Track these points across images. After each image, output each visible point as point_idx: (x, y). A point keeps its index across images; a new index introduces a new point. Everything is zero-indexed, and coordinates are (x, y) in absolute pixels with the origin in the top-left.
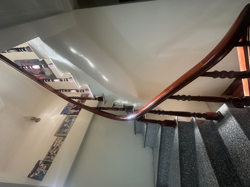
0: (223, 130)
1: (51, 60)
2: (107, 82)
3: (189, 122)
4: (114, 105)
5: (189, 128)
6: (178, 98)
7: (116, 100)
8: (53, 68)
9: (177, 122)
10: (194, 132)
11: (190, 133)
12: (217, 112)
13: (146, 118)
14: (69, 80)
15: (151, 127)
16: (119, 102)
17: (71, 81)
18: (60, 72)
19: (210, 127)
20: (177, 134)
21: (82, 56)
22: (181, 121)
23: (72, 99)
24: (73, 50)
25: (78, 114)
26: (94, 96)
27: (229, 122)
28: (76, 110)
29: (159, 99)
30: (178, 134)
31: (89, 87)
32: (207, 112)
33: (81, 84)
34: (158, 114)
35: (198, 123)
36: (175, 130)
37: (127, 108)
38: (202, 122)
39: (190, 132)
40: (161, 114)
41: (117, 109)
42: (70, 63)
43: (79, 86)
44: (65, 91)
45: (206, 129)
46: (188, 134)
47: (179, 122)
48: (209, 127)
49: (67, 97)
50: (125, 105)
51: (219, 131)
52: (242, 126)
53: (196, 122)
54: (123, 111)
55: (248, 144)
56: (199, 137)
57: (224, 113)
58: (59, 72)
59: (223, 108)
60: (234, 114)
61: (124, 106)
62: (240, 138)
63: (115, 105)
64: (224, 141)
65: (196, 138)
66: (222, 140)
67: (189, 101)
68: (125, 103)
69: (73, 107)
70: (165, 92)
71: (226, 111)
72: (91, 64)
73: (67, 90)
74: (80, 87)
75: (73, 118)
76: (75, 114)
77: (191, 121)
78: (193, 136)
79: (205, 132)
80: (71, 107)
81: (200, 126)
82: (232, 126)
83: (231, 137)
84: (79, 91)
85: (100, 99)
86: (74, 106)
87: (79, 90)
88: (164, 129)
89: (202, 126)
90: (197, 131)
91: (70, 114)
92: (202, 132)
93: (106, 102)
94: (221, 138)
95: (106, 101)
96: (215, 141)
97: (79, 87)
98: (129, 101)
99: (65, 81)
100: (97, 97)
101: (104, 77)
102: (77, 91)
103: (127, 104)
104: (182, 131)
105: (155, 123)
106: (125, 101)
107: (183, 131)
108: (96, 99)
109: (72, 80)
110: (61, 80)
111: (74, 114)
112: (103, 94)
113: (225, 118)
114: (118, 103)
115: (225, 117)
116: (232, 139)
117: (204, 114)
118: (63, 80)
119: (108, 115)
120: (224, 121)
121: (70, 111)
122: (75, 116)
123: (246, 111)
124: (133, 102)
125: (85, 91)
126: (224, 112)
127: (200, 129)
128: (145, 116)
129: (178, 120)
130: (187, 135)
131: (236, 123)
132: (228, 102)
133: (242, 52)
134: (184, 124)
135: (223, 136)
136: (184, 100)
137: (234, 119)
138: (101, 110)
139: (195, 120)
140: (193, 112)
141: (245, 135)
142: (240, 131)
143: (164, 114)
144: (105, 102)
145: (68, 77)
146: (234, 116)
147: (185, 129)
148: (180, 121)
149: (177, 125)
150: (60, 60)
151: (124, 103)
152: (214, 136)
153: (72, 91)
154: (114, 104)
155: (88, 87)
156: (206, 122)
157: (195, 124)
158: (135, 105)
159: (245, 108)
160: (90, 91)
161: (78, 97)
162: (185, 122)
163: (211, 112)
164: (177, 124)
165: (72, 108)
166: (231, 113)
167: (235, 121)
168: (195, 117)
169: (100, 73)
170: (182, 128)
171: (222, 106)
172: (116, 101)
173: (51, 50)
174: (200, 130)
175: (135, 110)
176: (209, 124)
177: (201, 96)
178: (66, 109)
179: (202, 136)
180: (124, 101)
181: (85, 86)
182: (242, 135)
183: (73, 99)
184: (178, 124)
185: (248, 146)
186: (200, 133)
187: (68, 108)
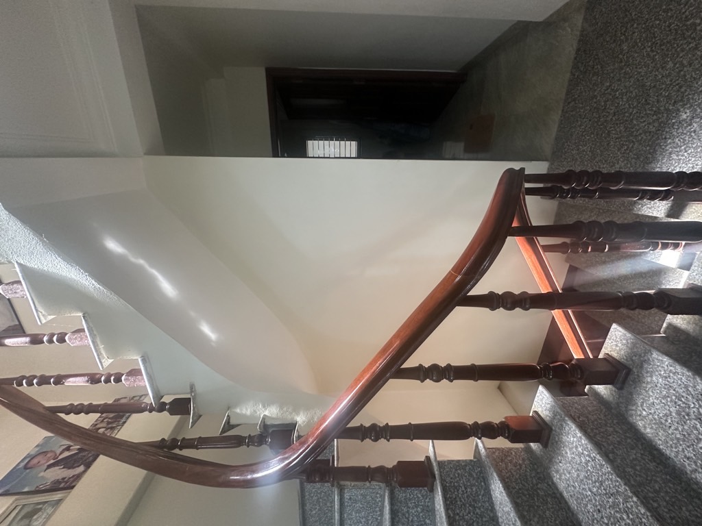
0: (565, 475)
1: (18, 269)
2: (213, 344)
3: (471, 460)
4: (229, 426)
5: (474, 485)
6: (421, 373)
7: (236, 406)
8: (17, 295)
9: (434, 464)
10: (490, 497)
11: (479, 502)
12: (531, 415)
13: (337, 464)
14: (70, 339)
15: (356, 501)
16: (248, 413)
17: (77, 343)
18: (40, 309)
19: (528, 470)
20: (443, 514)
21: (141, 262)
22: (446, 459)
23: (62, 415)
24: (113, 245)
25: (73, 487)
26: (158, 396)
27: (568, 442)
28: (69, 468)
29: (367, 380)
30: (446, 515)
31: (144, 361)
32: (506, 418)
33: (113, 350)
34: (370, 438)
35: (495, 460)
36: (434, 498)
37: (273, 431)
38: (505, 453)
39: (480, 497)
40: (382, 437)
41: (239, 441)
42: (89, 278)
43: (103, 361)
44: (39, 384)
45: (520, 479)
46: (474, 508)
47: (441, 464)
48: (526, 471)
49: (42, 410)
50: (269, 422)
51: (555, 479)
52: (601, 449)
53: (488, 456)
54: (261, 445)
55: (637, 509)
56: (508, 513)
57: (547, 416)
58: (37, 310)
59: (542, 400)
60: (571, 415)
61: (265, 426)
62: (611, 492)
63: (233, 427)
64: (581, 517)
65: (500, 520)
66: (573, 514)
67: (451, 381)
68: (267, 413)
69: (60, 454)
70: (380, 358)
71: (549, 406)
72: (167, 288)
73: (52, 377)
74: (107, 362)
75: (41, 509)
76: (62, 485)
77: (475, 457)
78: (492, 515)
79: (520, 489)
80: (49, 455)
81: (501, 471)
82: (580, 455)
83: (590, 493)
84: (99, 381)
85: (180, 407)
86: (68, 449)
87: (103, 375)
88: (401, 502)
89: (506, 469)
90: (498, 490)
91: (37, 492)
92: (511, 492)
93: (200, 416)
94: (568, 508)
95: (201, 413)
96: (555, 520)
97: (105, 363)
98: (281, 408)
99: (51, 341)
100: (167, 399)
101: (206, 329)
102: (94, 379)
103: (274, 416)
104: (455, 498)
105: (368, 480)
106: (269, 405)
107: (458, 499)
108: (161, 407)
109: (82, 339)
110: (36, 340)
111: (57, 487)
112: (192, 388)
113: (555, 431)
114: (245, 416)
115: (553, 428)
116: (594, 501)
117: (502, 423)
118: (45, 339)
119: (198, 469)
120: (557, 442)
121: (42, 474)
122: (57, 496)
123: (595, 403)
124: (296, 410)
125: (123, 378)
126: (547, 413)
127: (504, 480)
128: (333, 457)
129: (438, 459)
130: (474, 513)
131: (584, 441)
132: (545, 376)
133: (533, 259)
134: (456, 470)
135: (571, 496)
136: (438, 381)
137: (575, 430)
138: (177, 451)
139: (483, 450)
140: (471, 422)
141: (618, 477)
142: (601, 466)
143: (391, 438)
144: (198, 417)
145: (69, 328)
146: (574, 420)
147: (464, 489)
148: (445, 462)
149: (437, 476)
150: (55, 271)
151: (265, 415)
152: (549, 500)
153: (70, 382)
154: (228, 422)
155: (140, 360)
156: (514, 453)
157: (487, 462)
158: (300, 419)
159: (587, 395)
160: (143, 379)
161: (90, 405)
162: (458, 461)
163: (515, 415)
164: (436, 473)
165: (52, 461)
166: (563, 411)
167: (579, 435)
168: (480, 438)
169: (193, 314)
170: (454, 486)
171: (538, 394)
172: (238, 411)
173: (31, 236)
174: (507, 487)
175: (299, 437)
176: (523, 460)
177: (477, 363)
178: (26, 467)
179: (515, 509)
180: (264, 407)
181: (128, 358)
182: (611, 480)
183: (67, 413)
184: (440, 472)
185: (641, 519)
186: (506, 498)
187: (35, 461)
